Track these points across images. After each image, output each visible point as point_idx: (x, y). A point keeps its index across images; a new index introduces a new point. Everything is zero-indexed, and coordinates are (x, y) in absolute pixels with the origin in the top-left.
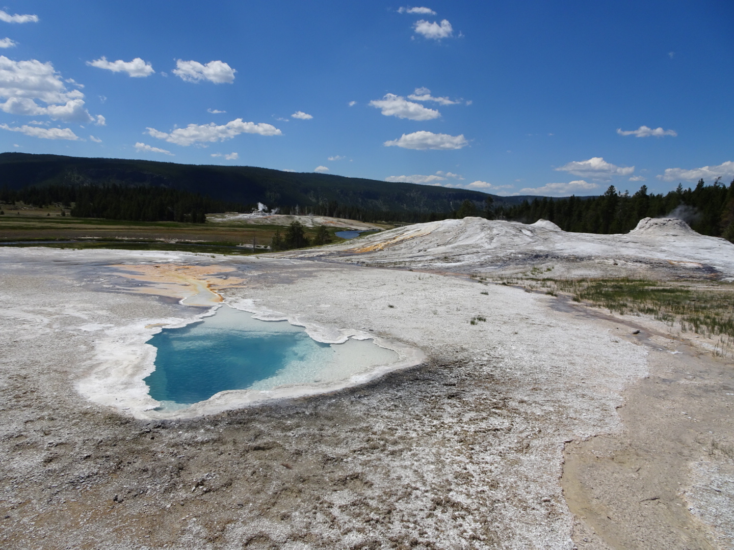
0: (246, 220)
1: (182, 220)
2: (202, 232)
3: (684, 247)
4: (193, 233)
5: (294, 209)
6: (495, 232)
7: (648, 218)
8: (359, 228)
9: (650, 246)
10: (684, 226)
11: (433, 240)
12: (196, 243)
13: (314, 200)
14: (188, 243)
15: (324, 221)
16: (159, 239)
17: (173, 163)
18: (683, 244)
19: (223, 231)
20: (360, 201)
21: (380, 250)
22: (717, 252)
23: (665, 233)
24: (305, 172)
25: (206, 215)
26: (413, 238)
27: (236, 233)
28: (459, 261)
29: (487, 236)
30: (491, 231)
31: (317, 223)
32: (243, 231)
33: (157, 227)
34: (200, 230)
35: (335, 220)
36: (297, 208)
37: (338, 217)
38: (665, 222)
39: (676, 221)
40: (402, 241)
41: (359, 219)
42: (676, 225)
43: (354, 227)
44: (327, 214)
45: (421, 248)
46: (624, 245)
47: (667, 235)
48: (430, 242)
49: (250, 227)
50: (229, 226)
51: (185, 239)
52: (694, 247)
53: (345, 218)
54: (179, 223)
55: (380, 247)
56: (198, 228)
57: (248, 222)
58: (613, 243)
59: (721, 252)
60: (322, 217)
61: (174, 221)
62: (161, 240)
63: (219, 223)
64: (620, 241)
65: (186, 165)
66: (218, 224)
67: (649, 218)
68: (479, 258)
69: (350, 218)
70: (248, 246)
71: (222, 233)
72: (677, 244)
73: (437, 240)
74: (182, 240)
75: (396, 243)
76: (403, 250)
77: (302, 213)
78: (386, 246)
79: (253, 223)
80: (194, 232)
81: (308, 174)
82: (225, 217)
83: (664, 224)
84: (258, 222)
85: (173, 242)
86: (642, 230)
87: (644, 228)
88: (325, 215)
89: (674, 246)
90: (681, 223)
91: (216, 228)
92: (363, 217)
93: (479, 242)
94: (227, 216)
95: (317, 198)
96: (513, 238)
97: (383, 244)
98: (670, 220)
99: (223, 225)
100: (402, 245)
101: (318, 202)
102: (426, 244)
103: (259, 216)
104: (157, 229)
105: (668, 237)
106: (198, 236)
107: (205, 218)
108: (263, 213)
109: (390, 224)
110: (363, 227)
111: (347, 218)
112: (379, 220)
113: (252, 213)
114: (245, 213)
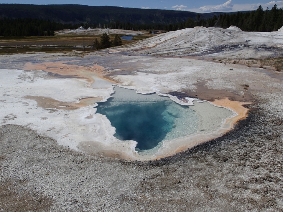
0: (75, 33)
1: (42, 35)
5: (98, 26)
6: (212, 34)
8: (132, 34)
13: (107, 21)
14: (48, 47)
15: (114, 31)
16: (33, 46)
25: (54, 32)
26: (170, 39)
28: (199, 51)
31: (110, 32)
35: (119, 30)
37: (121, 29)
41: (131, 30)
43: (129, 34)
44: (115, 28)
45: (176, 45)
46: (277, 37)
48: (180, 41)
53: (124, 29)
58: (271, 37)
60: (113, 29)
63: (61, 35)
73: (183, 40)
74: (45, 46)
75: (162, 43)
76: (166, 46)
77: (102, 28)
78: (157, 44)
79: (79, 34)
81: (103, 7)
82: (64, 32)
84: (81, 34)
85: (41, 46)
91: (60, 38)
93: (205, 40)
99: (64, 36)
101: (110, 21)
102: (178, 42)
103: (81, 31)
108: (83, 29)
109: (147, 31)
110: (134, 33)
111: (125, 29)
112: (141, 29)
113: (77, 29)
114: (74, 29)
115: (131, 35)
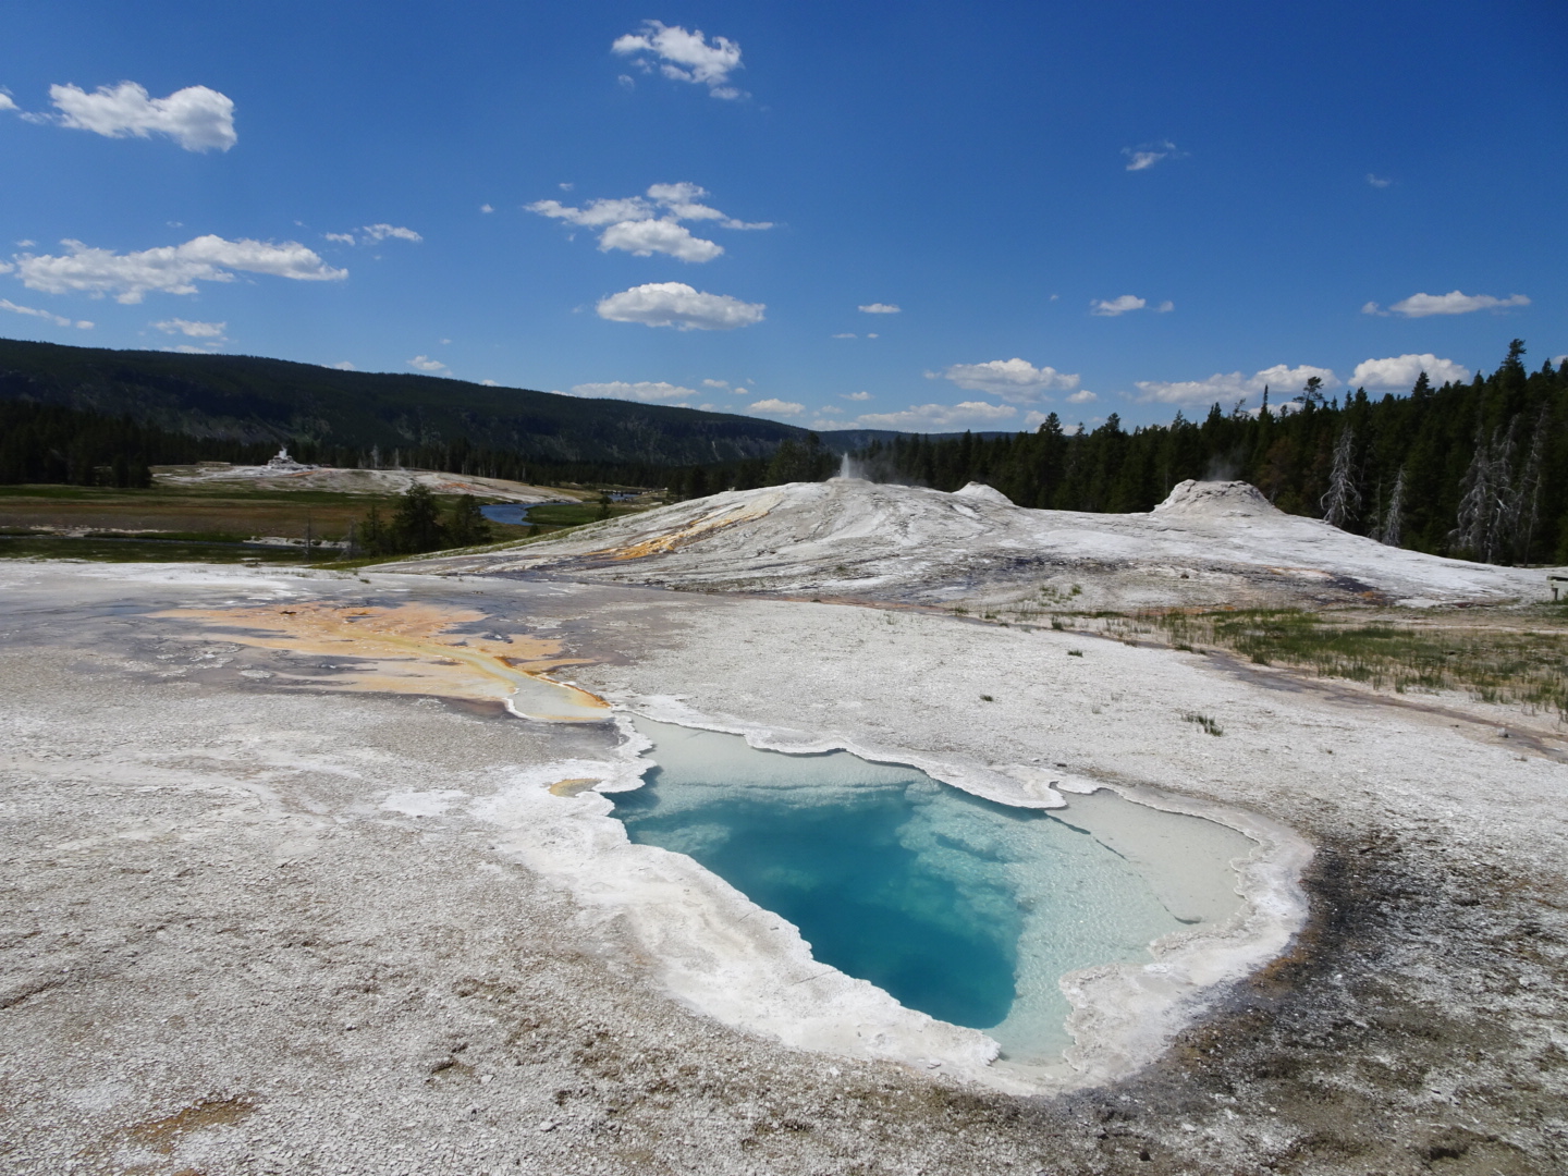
0: (253, 481)
1: (89, 480)
2: (149, 510)
3: (1271, 538)
4: (125, 514)
5: (368, 456)
6: (904, 510)
7: (1189, 482)
8: (523, 498)
9: (1209, 537)
10: (1257, 496)
11: (779, 527)
12: (137, 536)
13: (409, 436)
14: (116, 536)
15: (443, 482)
16: (39, 528)
17: (52, 345)
18: (1266, 533)
19: (201, 506)
20: (516, 437)
21: (668, 552)
22: (1328, 547)
23: (1227, 512)
24: (387, 371)
25: (151, 469)
26: (734, 524)
27: (239, 511)
28: (869, 575)
29: (893, 519)
30: (895, 508)
31: (423, 486)
32: (253, 507)
33: (27, 498)
34: (141, 505)
35: (466, 480)
36: (374, 453)
37: (473, 472)
38: (1224, 489)
39: (1243, 488)
40: (711, 531)
41: (519, 479)
42: (1244, 495)
43: (511, 497)
44: (446, 467)
45: (761, 547)
46: (1159, 534)
47: (1232, 515)
48: (776, 533)
49: (266, 498)
50: (214, 496)
51: (108, 528)
52: (1288, 539)
53: (488, 476)
54: (83, 489)
55: (666, 546)
56: (136, 499)
57: (260, 486)
58: (1137, 531)
59: (1335, 547)
60: (436, 475)
61: (67, 482)
62: (45, 529)
63: (186, 489)
64: (1149, 528)
65: (85, 349)
66: (183, 491)
67: (1192, 481)
68: (910, 568)
69: (499, 476)
70: (272, 541)
71: (202, 510)
72: (1255, 531)
73: (789, 528)
74: (103, 530)
75: (699, 536)
76: (720, 551)
77: (386, 464)
78: (677, 543)
79: (272, 488)
80: (130, 509)
81: (394, 376)
82: (199, 474)
83: (1223, 493)
84: (283, 485)
85: (78, 533)
86: (1183, 505)
87: (1186, 501)
88: (441, 469)
89: (1252, 537)
90: (1251, 491)
91: (181, 499)
92: (529, 474)
93: (880, 532)
94: (202, 470)
95: (417, 432)
96: (945, 522)
97: (671, 539)
98: (1232, 485)
99: (200, 492)
100: (716, 541)
101: (420, 439)
102: (768, 537)
103: (285, 472)
104: (28, 503)
105: (1234, 519)
106: (143, 518)
107: (150, 475)
108: (295, 465)
109: (589, 489)
110: (533, 496)
111: (493, 477)
112: (564, 480)
113: (266, 464)
114: (249, 464)
115: (517, 502)
